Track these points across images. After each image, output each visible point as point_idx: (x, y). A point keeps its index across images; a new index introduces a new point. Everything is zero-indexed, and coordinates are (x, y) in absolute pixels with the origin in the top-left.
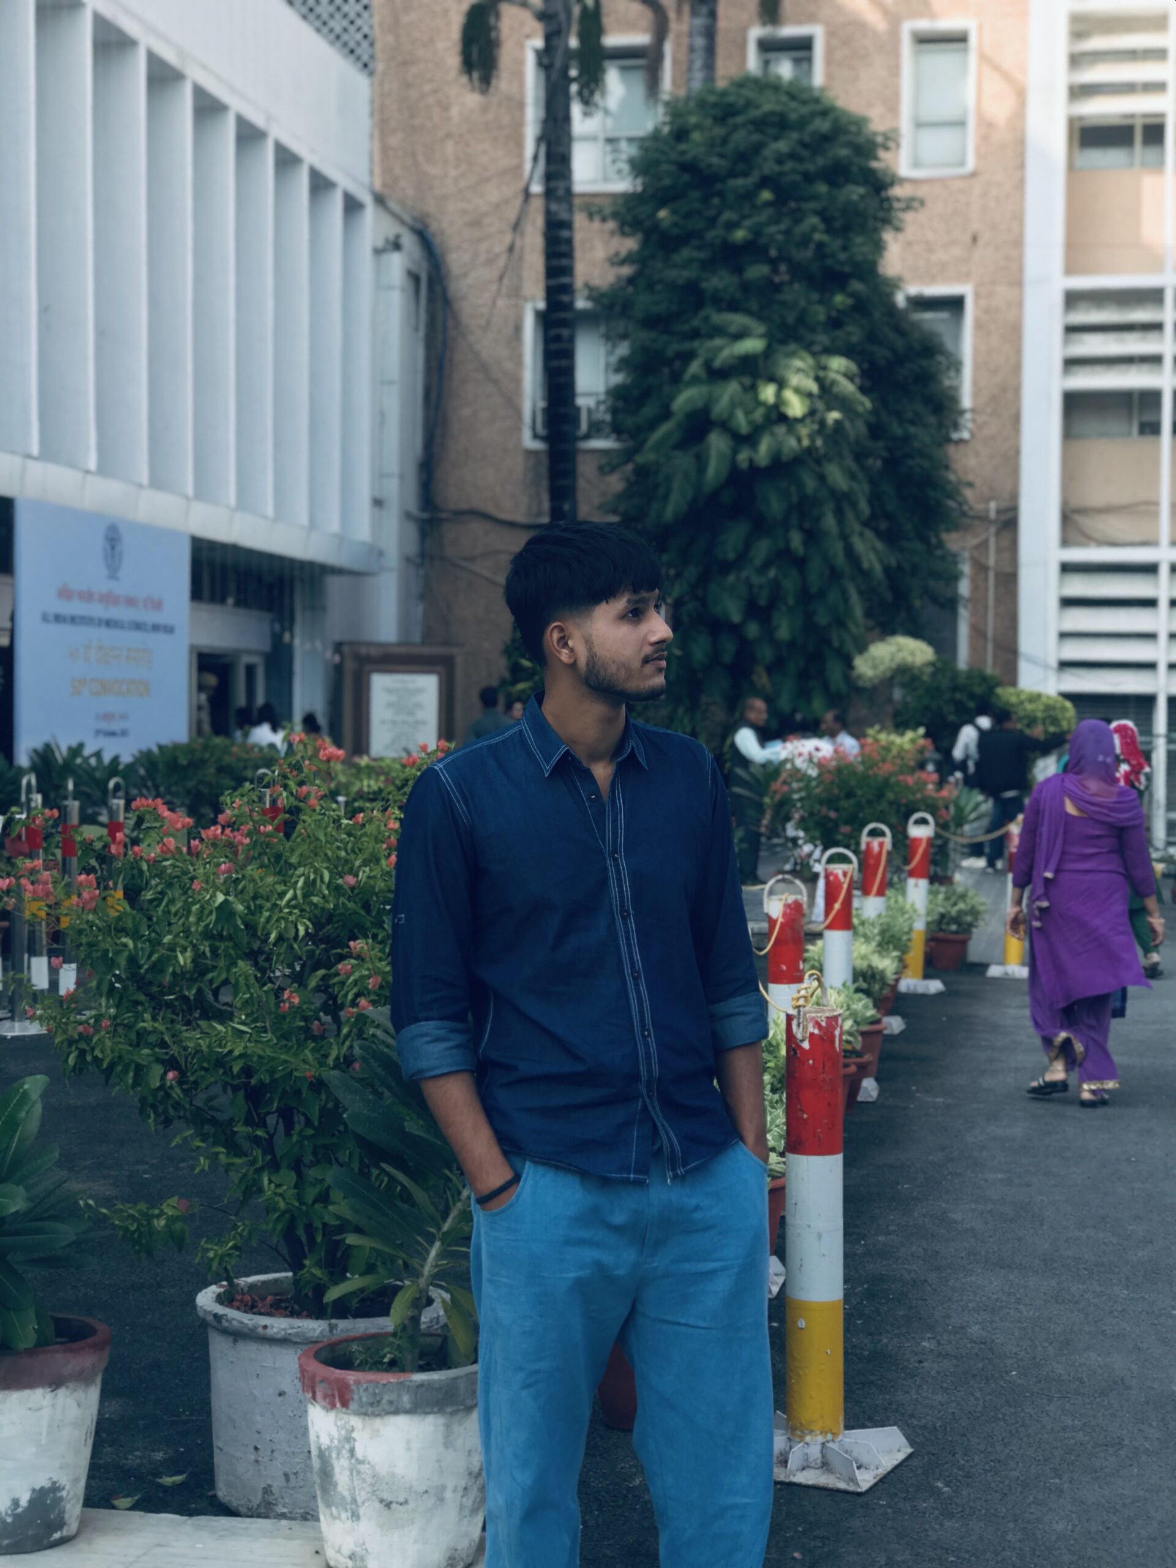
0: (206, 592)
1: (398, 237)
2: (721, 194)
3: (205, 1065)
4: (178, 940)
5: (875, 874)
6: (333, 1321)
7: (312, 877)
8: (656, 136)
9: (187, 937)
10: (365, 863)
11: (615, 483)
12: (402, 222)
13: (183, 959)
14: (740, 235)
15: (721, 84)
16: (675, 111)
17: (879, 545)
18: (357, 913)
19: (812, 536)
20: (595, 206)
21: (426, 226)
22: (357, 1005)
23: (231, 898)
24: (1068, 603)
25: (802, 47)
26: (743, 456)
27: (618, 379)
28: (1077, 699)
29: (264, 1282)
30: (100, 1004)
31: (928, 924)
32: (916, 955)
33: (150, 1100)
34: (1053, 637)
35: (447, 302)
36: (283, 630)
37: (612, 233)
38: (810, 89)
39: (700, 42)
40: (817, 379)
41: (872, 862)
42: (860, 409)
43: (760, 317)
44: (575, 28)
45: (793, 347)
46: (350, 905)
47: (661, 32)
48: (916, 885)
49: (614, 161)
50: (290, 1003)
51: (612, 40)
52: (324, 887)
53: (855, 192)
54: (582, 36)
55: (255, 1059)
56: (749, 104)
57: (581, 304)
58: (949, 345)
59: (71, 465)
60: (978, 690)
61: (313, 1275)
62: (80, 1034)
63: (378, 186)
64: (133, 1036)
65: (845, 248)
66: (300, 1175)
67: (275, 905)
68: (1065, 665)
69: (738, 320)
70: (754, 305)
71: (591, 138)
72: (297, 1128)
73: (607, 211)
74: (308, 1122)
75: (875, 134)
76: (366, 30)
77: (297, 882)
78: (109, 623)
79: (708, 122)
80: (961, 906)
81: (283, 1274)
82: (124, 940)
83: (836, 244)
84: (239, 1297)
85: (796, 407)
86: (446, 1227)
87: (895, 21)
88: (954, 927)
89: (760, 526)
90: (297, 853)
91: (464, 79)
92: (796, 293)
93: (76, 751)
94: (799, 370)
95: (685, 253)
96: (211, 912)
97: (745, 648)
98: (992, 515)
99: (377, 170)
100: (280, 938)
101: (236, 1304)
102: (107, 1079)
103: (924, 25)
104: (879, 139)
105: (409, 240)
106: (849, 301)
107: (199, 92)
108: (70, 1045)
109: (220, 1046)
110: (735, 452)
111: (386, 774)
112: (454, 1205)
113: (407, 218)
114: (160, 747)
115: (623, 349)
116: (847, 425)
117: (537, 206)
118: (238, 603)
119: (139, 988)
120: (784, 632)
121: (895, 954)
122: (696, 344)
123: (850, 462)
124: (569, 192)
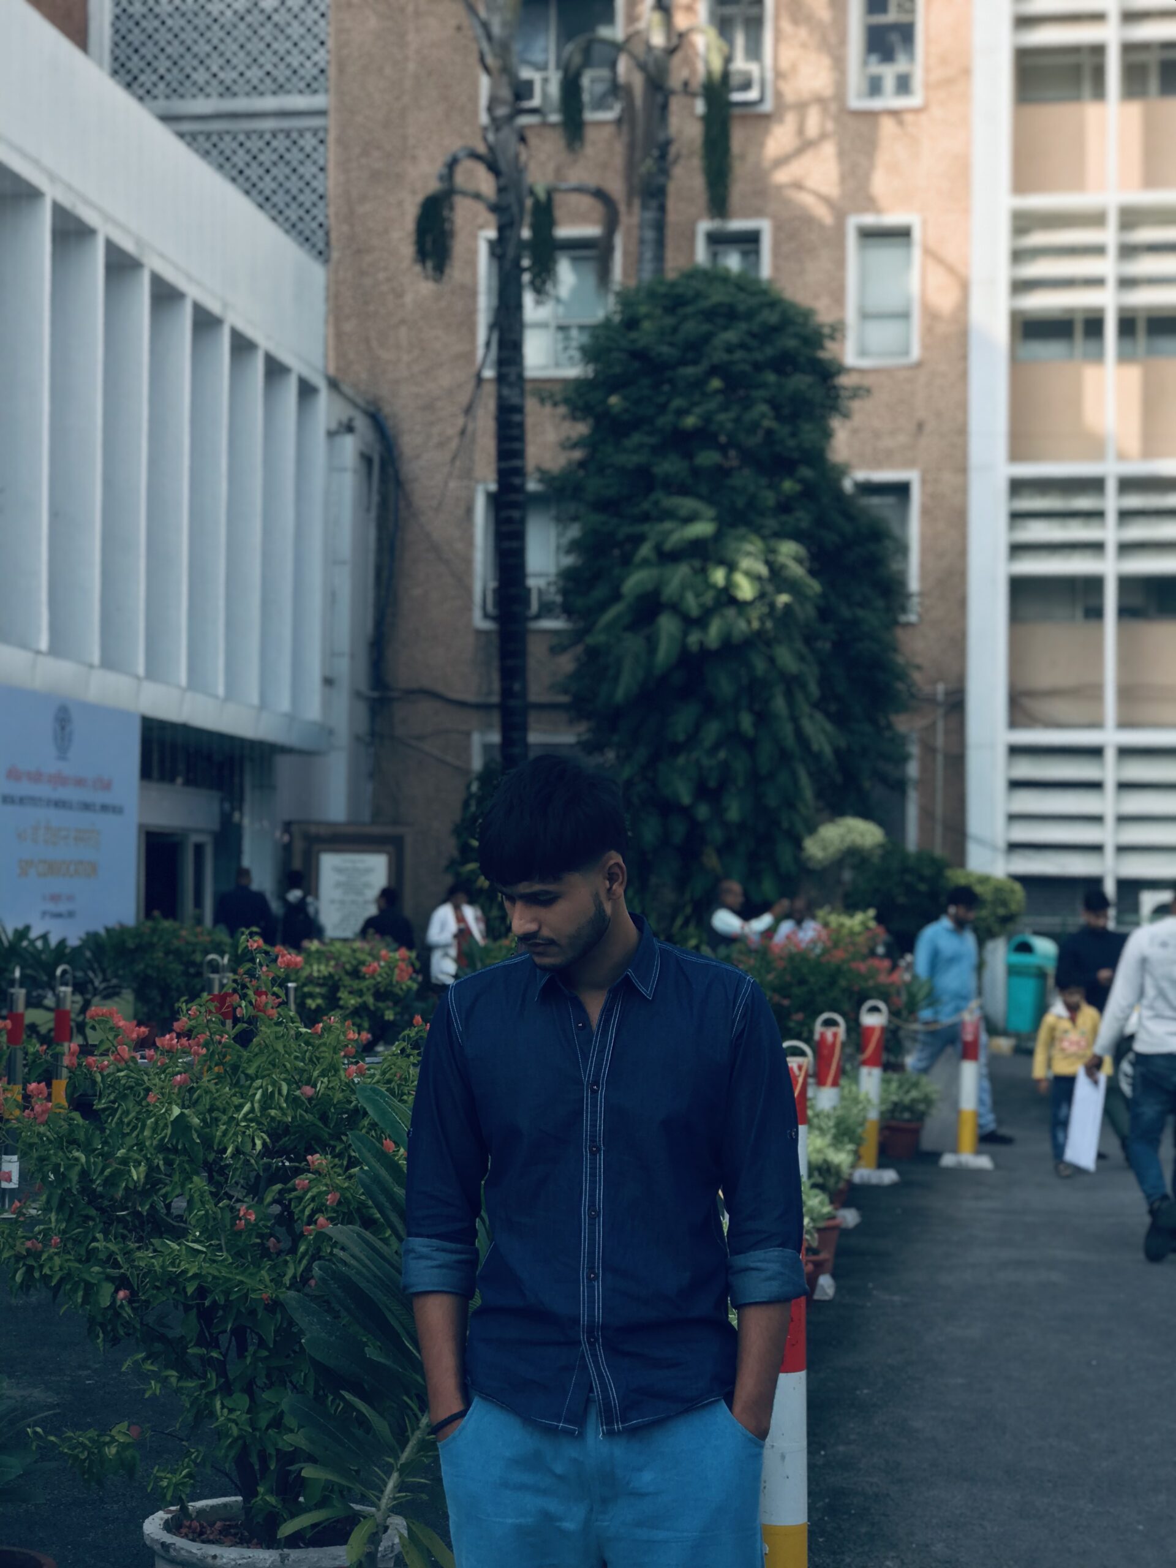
0: (155, 773)
1: (351, 420)
2: (671, 381)
3: (158, 1284)
4: (131, 1153)
5: (829, 1066)
6: (286, 1551)
7: (270, 1090)
8: (607, 324)
9: (141, 1150)
10: (323, 1074)
11: (566, 663)
12: (355, 405)
13: (137, 1174)
14: (690, 421)
15: (671, 275)
16: (626, 300)
17: (829, 727)
18: (314, 1124)
19: (763, 718)
20: (547, 391)
21: (379, 410)
22: (315, 1223)
23: (186, 1111)
24: (1016, 785)
25: (749, 241)
26: (694, 639)
27: (568, 561)
28: (1026, 881)
29: (212, 1507)
30: (50, 1218)
31: (882, 1113)
32: (870, 1148)
33: (99, 1319)
34: (1001, 821)
35: (399, 483)
36: (233, 809)
37: (564, 418)
38: (757, 281)
39: (650, 234)
40: (768, 563)
41: (825, 1052)
42: (810, 592)
43: (710, 500)
44: (527, 219)
45: (742, 530)
46: (307, 1116)
47: (611, 223)
48: (870, 1074)
49: (566, 348)
50: (246, 1220)
51: (564, 231)
52: (282, 1100)
53: (800, 382)
54: (534, 227)
55: (210, 1279)
56: (698, 295)
57: (532, 486)
58: (895, 529)
59: (24, 645)
60: (927, 872)
61: (267, 1503)
62: (28, 1250)
63: (332, 371)
64: (83, 1252)
65: (794, 435)
66: (252, 1399)
67: (232, 1118)
68: (1014, 847)
69: (688, 504)
70: (704, 489)
71: (542, 325)
72: (251, 1349)
73: (559, 397)
74: (262, 1343)
75: (821, 326)
76: (321, 219)
77: (255, 1094)
78: (59, 804)
79: (658, 311)
80: (914, 1094)
81: (233, 1499)
82: (77, 1154)
83: (783, 431)
84: (187, 1523)
85: (746, 590)
86: (405, 1456)
87: (840, 217)
88: (907, 1115)
89: (710, 707)
90: (255, 1065)
91: (418, 268)
92: (745, 478)
93: (22, 934)
94: (749, 554)
95: (636, 438)
96: (166, 1126)
97: (695, 829)
98: (940, 697)
99: (331, 354)
100: (238, 1152)
101: (184, 1530)
102: (55, 1297)
103: (869, 220)
104: (826, 331)
105: (361, 423)
106: (798, 487)
107: (157, 281)
108: (17, 1262)
109: (173, 1264)
110: (685, 634)
111: (337, 959)
112: (413, 1433)
113: (360, 401)
114: (108, 930)
115: (574, 531)
116: (797, 608)
117: (490, 390)
118: (188, 782)
119: (90, 1203)
120: (734, 813)
121: (850, 1147)
122: (646, 527)
123: (799, 645)
124: (520, 377)
